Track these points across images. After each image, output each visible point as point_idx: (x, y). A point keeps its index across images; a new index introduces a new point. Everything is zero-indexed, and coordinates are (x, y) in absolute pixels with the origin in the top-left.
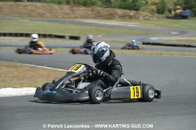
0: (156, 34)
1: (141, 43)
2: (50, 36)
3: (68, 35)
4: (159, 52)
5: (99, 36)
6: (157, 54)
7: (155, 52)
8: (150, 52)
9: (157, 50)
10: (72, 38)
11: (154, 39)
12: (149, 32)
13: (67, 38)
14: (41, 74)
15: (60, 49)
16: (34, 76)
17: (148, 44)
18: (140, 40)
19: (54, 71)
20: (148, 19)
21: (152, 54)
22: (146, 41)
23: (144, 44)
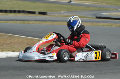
0: (106, 10)
1: (95, 17)
2: (24, 12)
3: (37, 11)
4: (109, 24)
5: (62, 12)
6: (108, 26)
7: (106, 24)
9: (108, 22)
10: (40, 13)
11: (105, 14)
12: (101, 9)
13: (37, 13)
14: (17, 41)
15: (31, 22)
16: (11, 43)
17: (100, 18)
18: (94, 15)
19: (27, 39)
21: (103, 26)
22: (99, 16)
23: (97, 18)
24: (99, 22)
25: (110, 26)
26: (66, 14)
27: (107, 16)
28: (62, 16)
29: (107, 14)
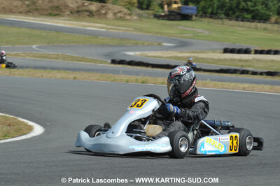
0: (136, 46)
1: (110, 61)
4: (140, 78)
5: (34, 47)
6: (137, 81)
7: (133, 78)
8: (125, 77)
9: (137, 74)
11: (132, 54)
12: (124, 41)
17: (122, 62)
18: (107, 55)
20: (122, 19)
21: (127, 81)
22: (118, 58)
23: (114, 62)
24: (117, 72)
25: (143, 82)
26: (43, 52)
27: (137, 60)
28: (33, 56)
29: (137, 53)
